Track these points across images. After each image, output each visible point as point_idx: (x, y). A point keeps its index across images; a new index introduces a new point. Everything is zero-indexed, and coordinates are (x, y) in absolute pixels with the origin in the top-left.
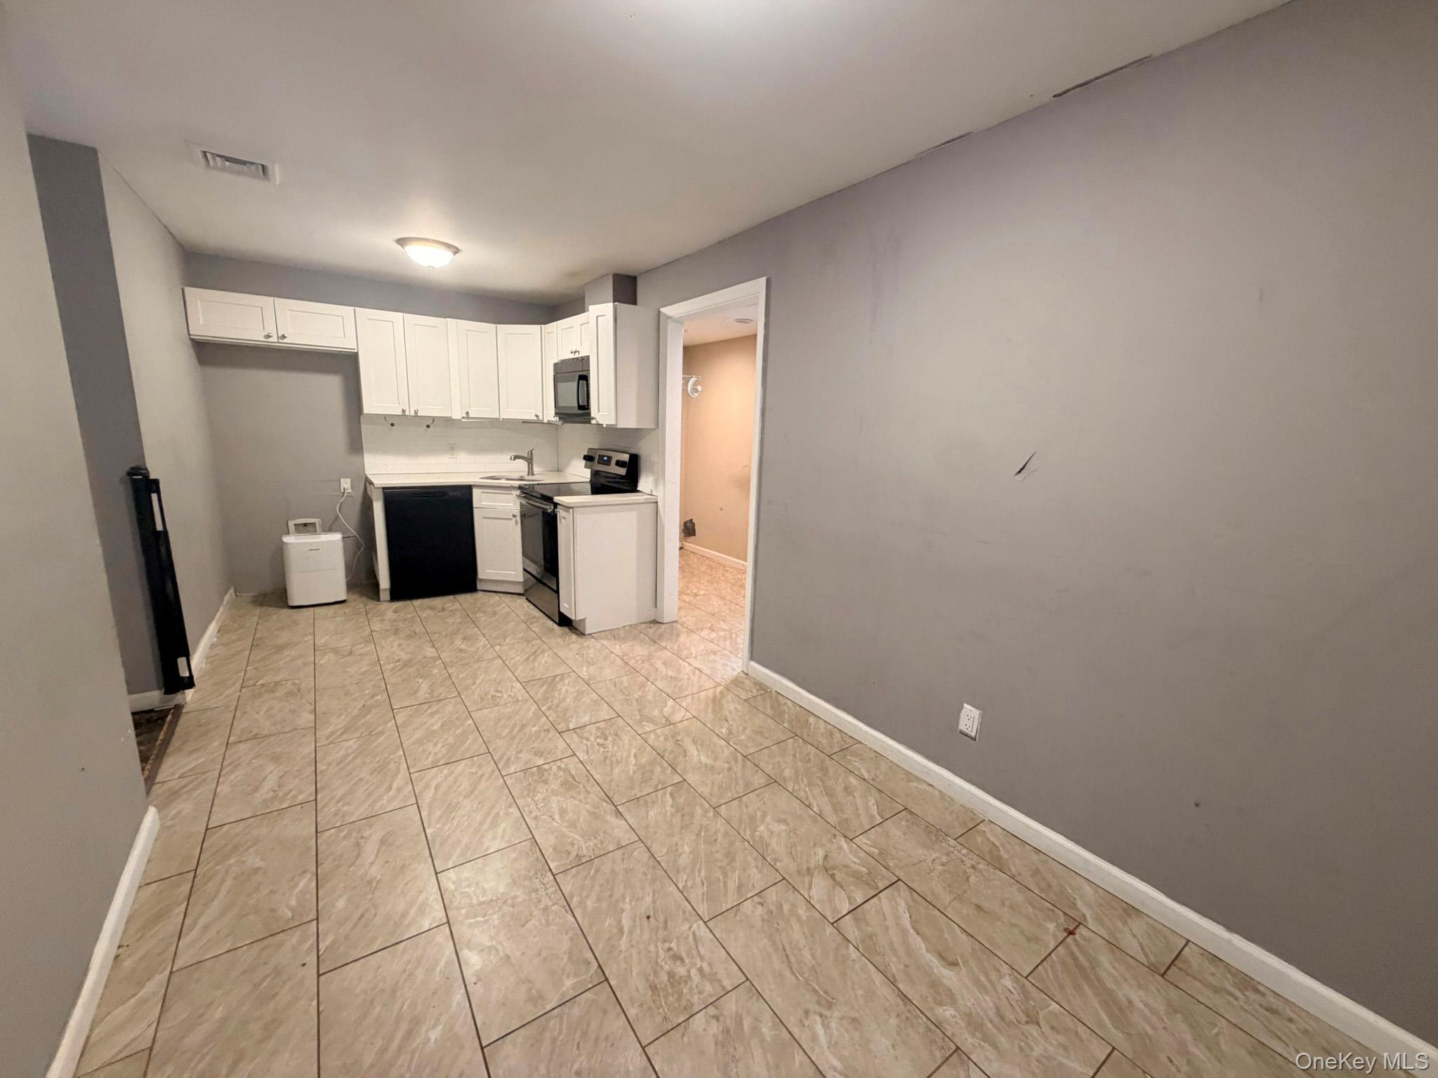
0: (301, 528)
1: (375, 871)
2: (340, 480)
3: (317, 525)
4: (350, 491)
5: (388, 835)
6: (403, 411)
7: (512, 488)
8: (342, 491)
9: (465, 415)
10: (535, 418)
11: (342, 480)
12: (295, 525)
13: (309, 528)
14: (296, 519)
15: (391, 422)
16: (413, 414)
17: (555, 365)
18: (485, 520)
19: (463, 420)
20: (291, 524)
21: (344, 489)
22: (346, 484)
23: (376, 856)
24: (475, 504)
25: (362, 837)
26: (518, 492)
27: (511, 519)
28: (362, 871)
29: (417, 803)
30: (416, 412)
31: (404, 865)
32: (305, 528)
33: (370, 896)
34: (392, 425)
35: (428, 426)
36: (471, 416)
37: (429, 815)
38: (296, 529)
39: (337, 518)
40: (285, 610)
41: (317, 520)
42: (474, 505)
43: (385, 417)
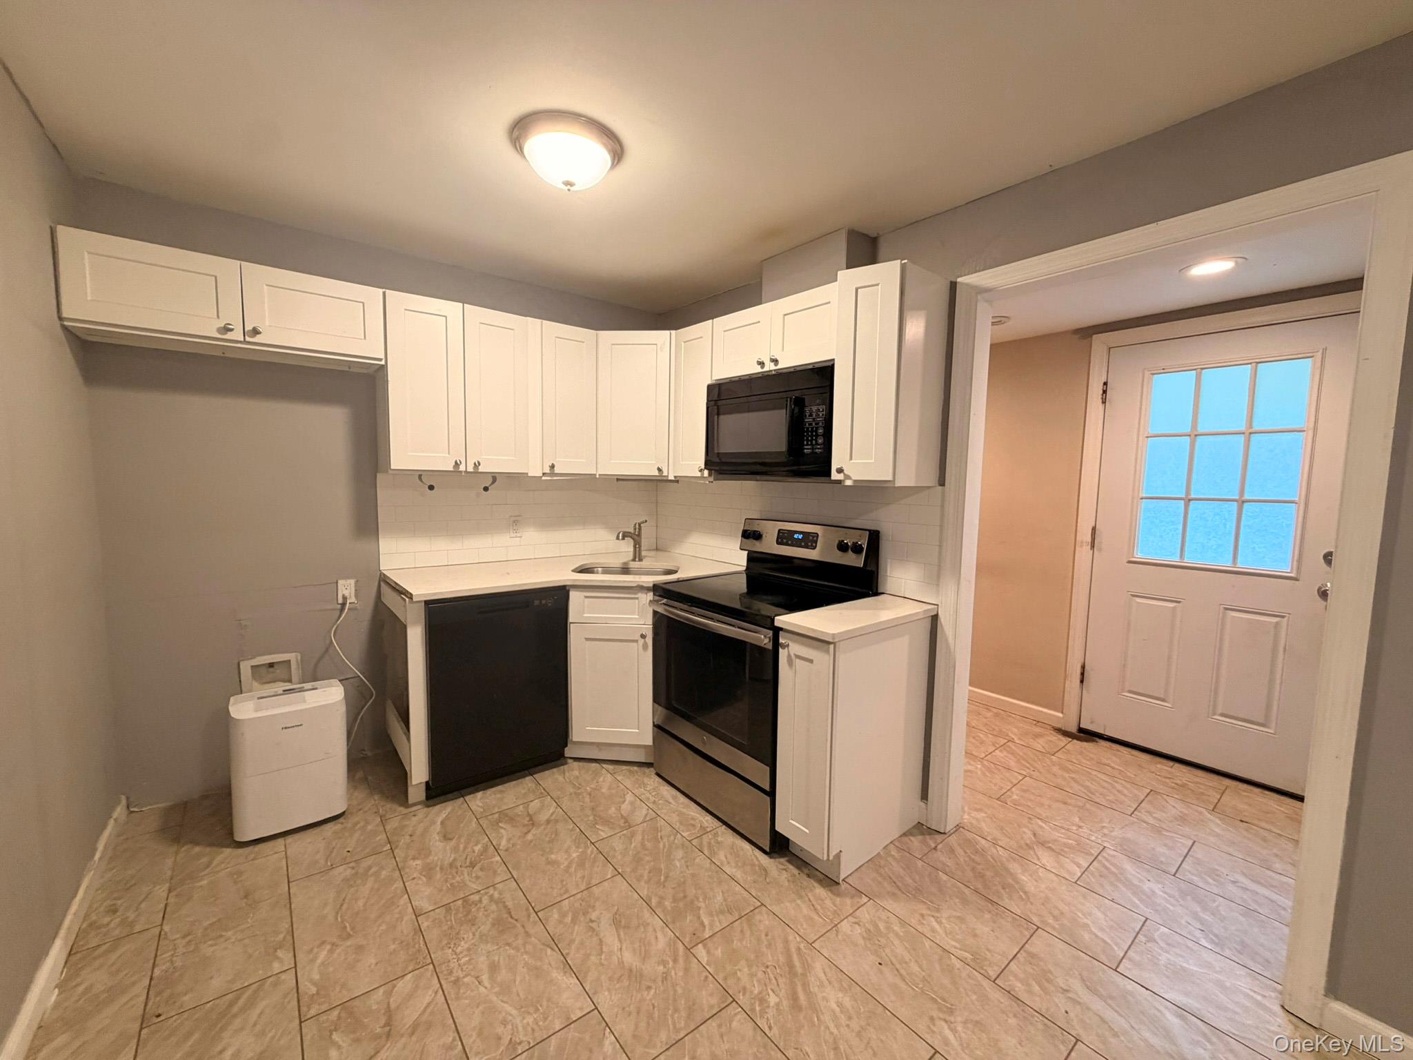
0: (263, 671)
2: (337, 582)
3: (294, 666)
4: (353, 600)
6: (457, 464)
7: (641, 588)
8: (340, 601)
9: (547, 470)
10: (656, 473)
11: (341, 582)
12: (252, 666)
13: (278, 671)
14: (253, 657)
15: (427, 481)
16: (470, 469)
17: (710, 388)
18: (588, 643)
19: (543, 478)
20: (246, 667)
21: (345, 598)
22: (347, 588)
24: (572, 617)
26: (650, 596)
27: (636, 641)
30: (477, 465)
32: (270, 672)
34: (431, 488)
35: (486, 489)
36: (557, 470)
38: (253, 674)
39: (327, 651)
40: (228, 851)
41: (293, 655)
42: (571, 619)
43: (420, 475)
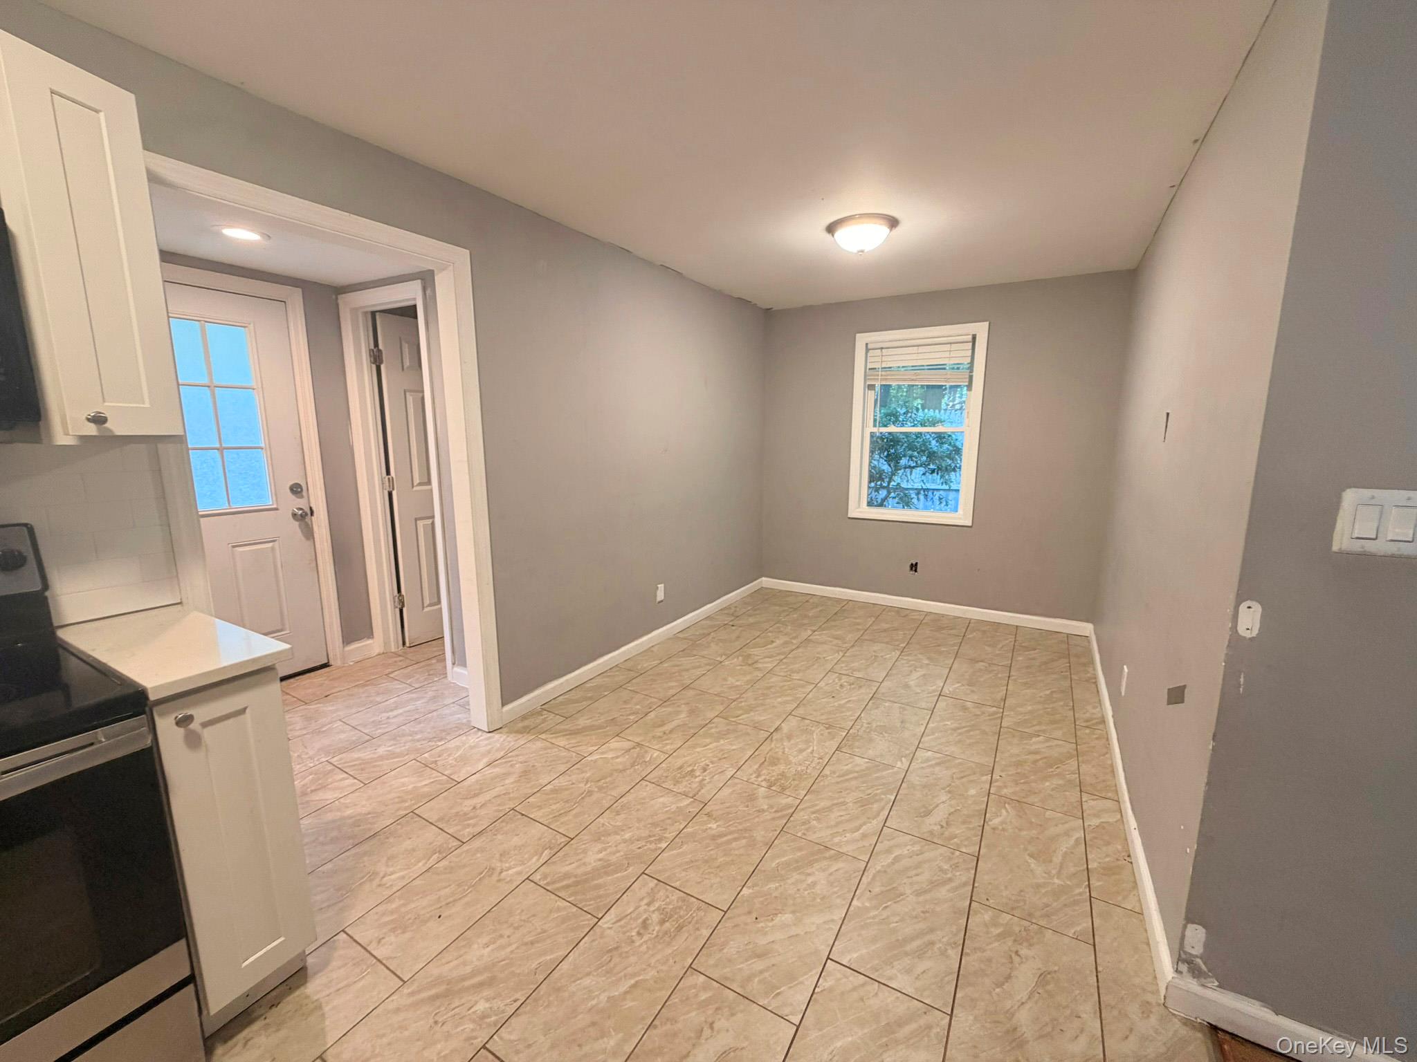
1: (944, 797)
5: (922, 814)
23: (937, 806)
25: (942, 827)
28: (953, 802)
29: (884, 826)
31: (924, 788)
33: (953, 784)
37: (883, 809)
